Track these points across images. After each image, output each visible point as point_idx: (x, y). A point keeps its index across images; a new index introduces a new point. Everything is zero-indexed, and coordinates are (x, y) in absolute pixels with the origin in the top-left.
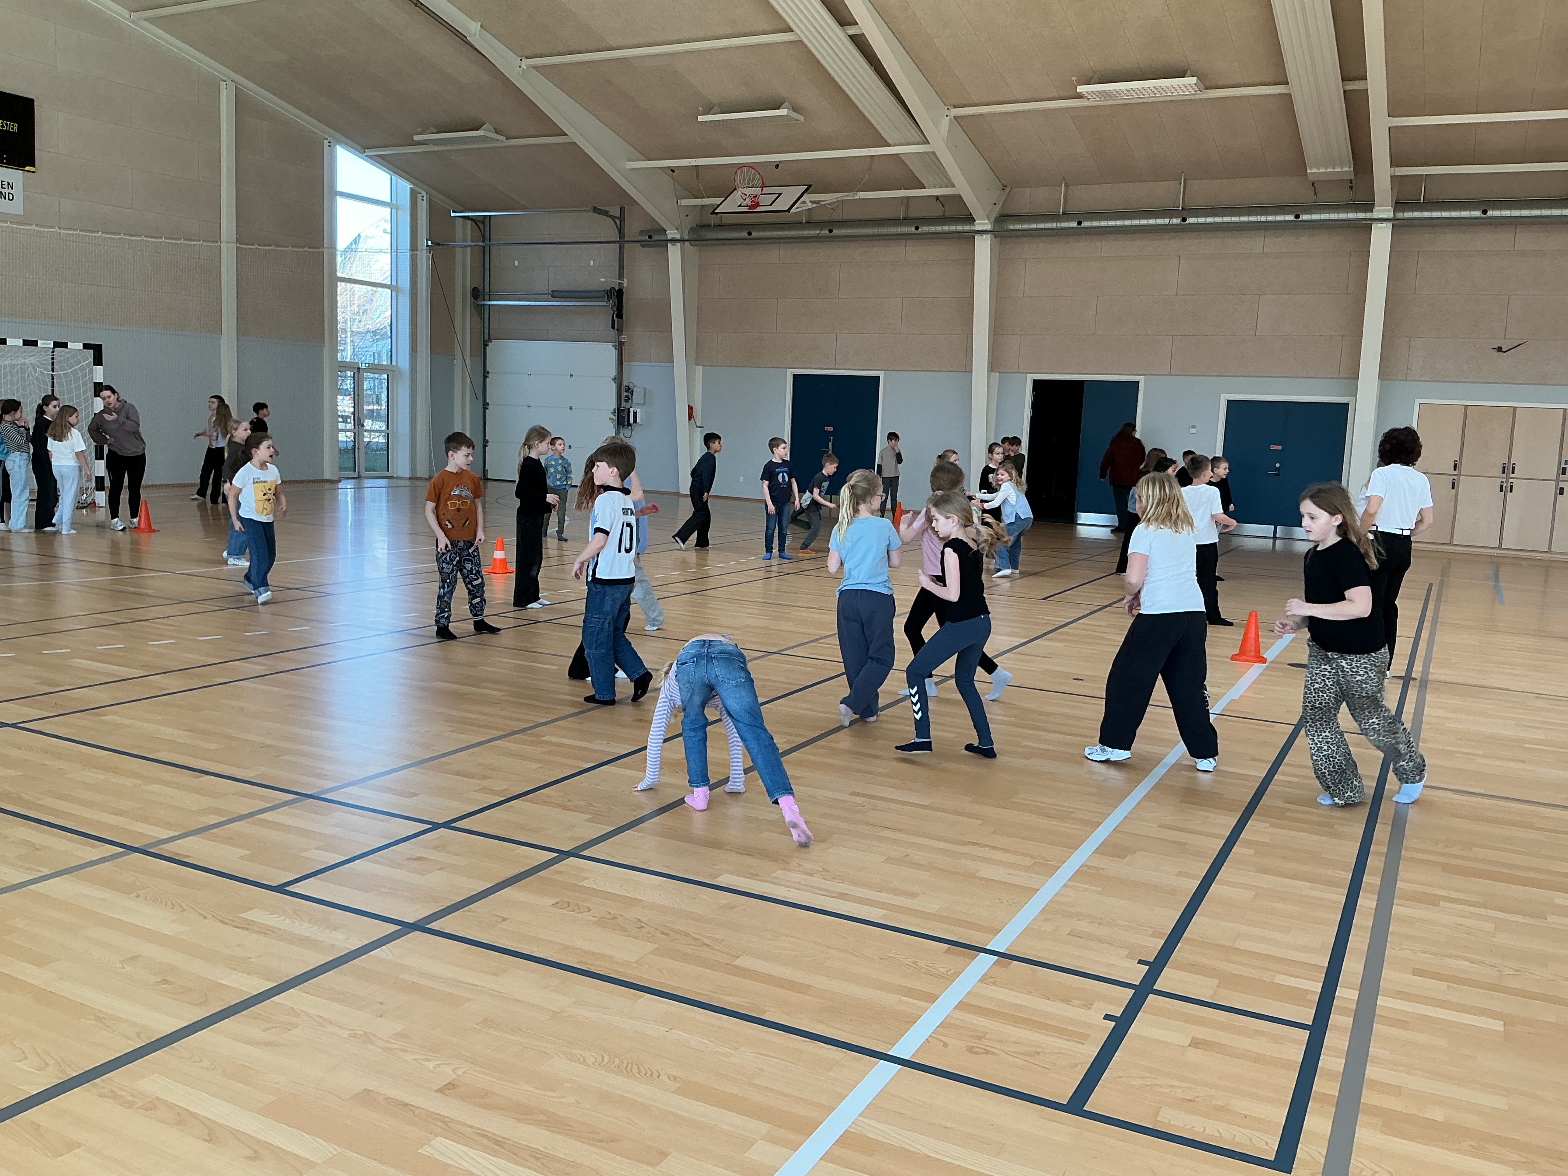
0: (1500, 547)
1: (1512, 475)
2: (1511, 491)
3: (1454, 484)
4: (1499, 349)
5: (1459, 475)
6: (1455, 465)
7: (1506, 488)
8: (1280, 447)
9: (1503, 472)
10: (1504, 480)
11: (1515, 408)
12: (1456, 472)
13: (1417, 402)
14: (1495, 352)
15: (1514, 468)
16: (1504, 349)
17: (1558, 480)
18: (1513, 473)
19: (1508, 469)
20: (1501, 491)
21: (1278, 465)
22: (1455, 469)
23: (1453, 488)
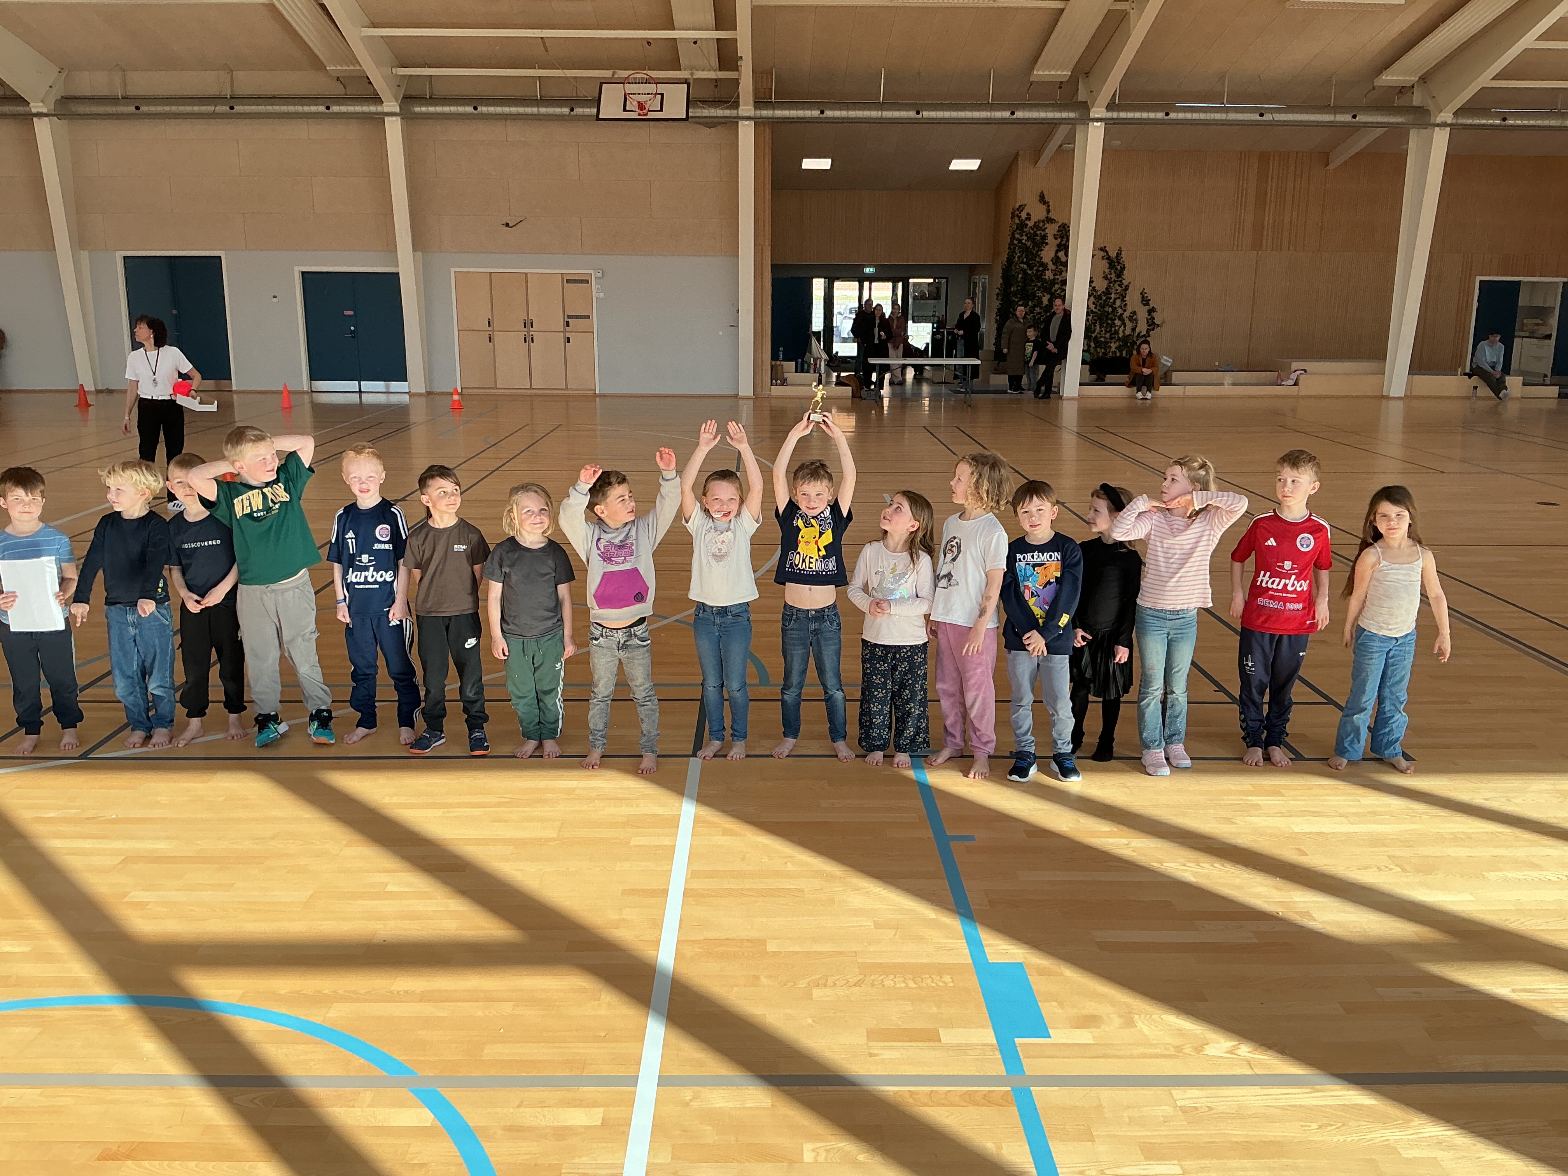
0: (531, 388)
1: (531, 329)
2: (533, 342)
3: (490, 338)
4: (507, 225)
5: (493, 331)
6: (489, 323)
7: (529, 340)
8: (351, 313)
9: (525, 327)
10: (526, 334)
11: (526, 274)
12: (490, 329)
13: (453, 270)
14: (505, 228)
15: (532, 323)
16: (511, 225)
17: (564, 332)
18: (532, 327)
19: (528, 324)
20: (525, 342)
21: (352, 328)
22: (489, 326)
23: (490, 342)
